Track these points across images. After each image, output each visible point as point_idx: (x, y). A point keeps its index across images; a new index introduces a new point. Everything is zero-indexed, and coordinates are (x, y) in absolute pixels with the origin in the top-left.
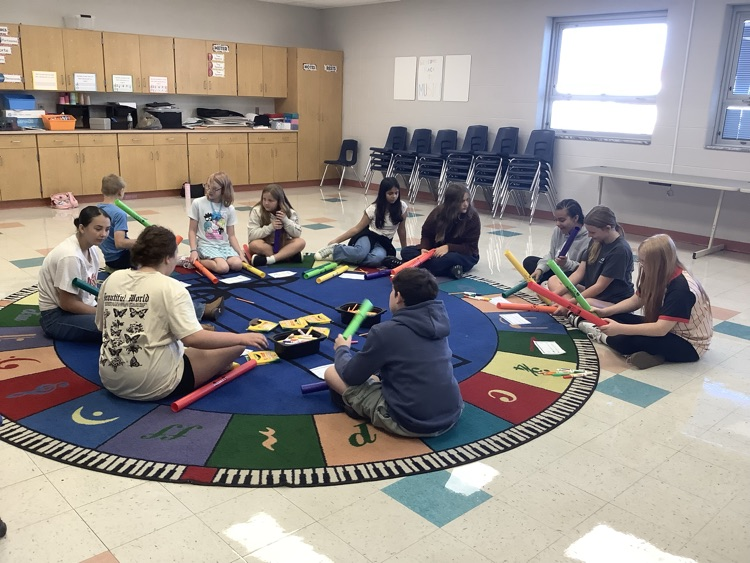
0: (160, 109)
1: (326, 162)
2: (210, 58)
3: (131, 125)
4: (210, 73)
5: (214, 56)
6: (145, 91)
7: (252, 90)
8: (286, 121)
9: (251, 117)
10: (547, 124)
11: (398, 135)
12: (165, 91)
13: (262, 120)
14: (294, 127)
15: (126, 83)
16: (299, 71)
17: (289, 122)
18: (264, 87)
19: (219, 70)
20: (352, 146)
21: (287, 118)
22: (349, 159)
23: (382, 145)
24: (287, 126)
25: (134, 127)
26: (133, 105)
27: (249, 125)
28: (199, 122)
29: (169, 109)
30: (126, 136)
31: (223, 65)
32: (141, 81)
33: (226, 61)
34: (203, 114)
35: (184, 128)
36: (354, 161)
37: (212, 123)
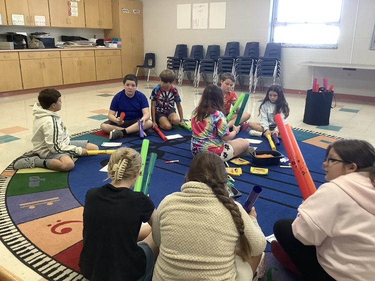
0: (41, 36)
1: (138, 66)
2: (69, 4)
3: (25, 46)
4: (70, 14)
5: (72, 3)
6: (32, 25)
7: (94, 25)
8: (114, 43)
9: (95, 41)
10: (273, 40)
11: (182, 49)
12: (44, 25)
13: (100, 42)
14: (118, 46)
15: (21, 20)
16: (120, 13)
17: (116, 43)
18: (100, 23)
19: (75, 12)
20: (151, 57)
21: (115, 41)
22: (150, 64)
23: (173, 55)
24: (115, 46)
25: (27, 48)
26: (25, 34)
27: (94, 45)
28: (64, 44)
29: (47, 36)
30: (24, 53)
31: (77, 9)
32: (30, 18)
33: (78, 7)
34: (66, 39)
35: (56, 48)
36: (154, 65)
37: (73, 44)
